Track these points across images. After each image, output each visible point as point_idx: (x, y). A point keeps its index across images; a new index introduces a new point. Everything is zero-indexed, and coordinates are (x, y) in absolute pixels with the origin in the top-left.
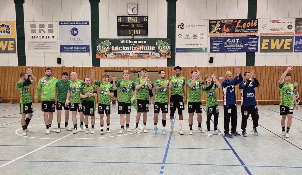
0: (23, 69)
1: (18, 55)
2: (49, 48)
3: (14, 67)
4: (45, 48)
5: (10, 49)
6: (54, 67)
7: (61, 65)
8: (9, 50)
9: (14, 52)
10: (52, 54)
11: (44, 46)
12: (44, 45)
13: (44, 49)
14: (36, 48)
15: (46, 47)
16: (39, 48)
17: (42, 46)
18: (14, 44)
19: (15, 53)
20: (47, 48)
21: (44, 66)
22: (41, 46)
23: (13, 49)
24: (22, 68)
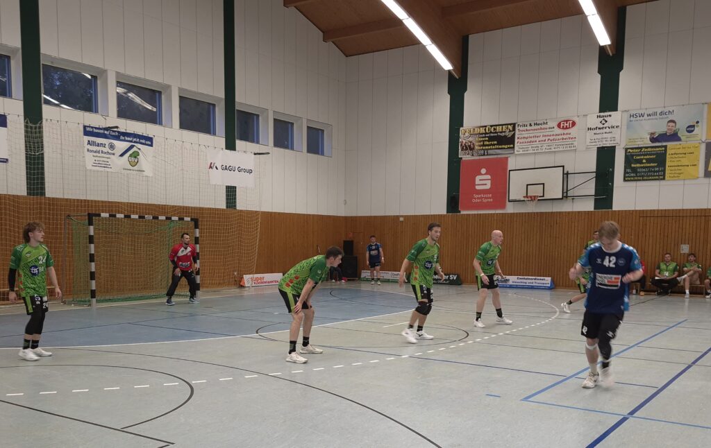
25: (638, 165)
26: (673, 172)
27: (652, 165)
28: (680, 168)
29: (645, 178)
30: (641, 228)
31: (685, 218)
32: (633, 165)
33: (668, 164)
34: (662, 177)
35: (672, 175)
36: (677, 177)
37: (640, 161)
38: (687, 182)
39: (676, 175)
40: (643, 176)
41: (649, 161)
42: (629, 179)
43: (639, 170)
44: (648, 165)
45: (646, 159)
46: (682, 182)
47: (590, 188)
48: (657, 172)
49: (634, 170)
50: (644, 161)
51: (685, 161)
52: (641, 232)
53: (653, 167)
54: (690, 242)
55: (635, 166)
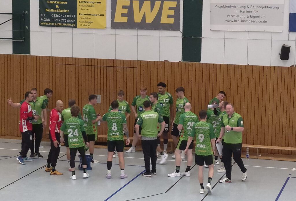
0: (194, 69)
1: (184, 34)
2: (263, 19)
3: (173, 64)
4: (252, 19)
5: (164, 20)
6: (270, 67)
7: (288, 64)
8: (162, 21)
9: (173, 27)
10: (268, 36)
11: (249, 14)
12: (250, 12)
13: (249, 21)
14: (229, 19)
15: (254, 17)
16: (236, 19)
17: (246, 14)
18: (177, 9)
19: (178, 29)
20: (256, 19)
21: (246, 64)
22: (242, 14)
23: (172, 21)
24: (190, 67)
25: (52, 10)
26: (84, 20)
27: (64, 11)
28: (89, 17)
29: (60, 24)
30: (57, 75)
31: (96, 67)
32: (47, 10)
33: (79, 11)
34: (74, 25)
35: (83, 24)
36: (87, 25)
37: (53, 6)
38: (96, 32)
39: (86, 24)
40: (57, 22)
41: (62, 7)
42: (44, 24)
43: (52, 15)
44: (61, 11)
45: (59, 4)
46: (91, 31)
47: (8, 31)
48: (69, 19)
49: (48, 15)
50: (57, 6)
51: (93, 10)
52: (57, 80)
53: (65, 13)
54: (102, 92)
55: (49, 10)
